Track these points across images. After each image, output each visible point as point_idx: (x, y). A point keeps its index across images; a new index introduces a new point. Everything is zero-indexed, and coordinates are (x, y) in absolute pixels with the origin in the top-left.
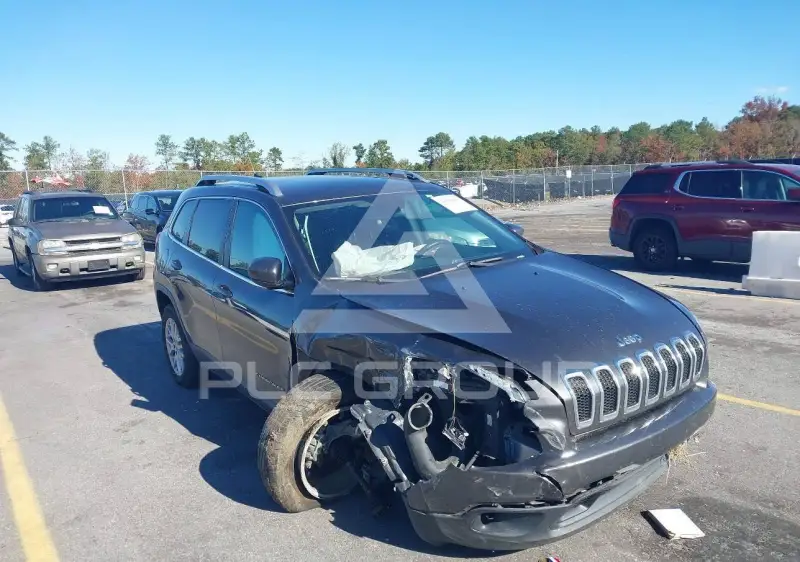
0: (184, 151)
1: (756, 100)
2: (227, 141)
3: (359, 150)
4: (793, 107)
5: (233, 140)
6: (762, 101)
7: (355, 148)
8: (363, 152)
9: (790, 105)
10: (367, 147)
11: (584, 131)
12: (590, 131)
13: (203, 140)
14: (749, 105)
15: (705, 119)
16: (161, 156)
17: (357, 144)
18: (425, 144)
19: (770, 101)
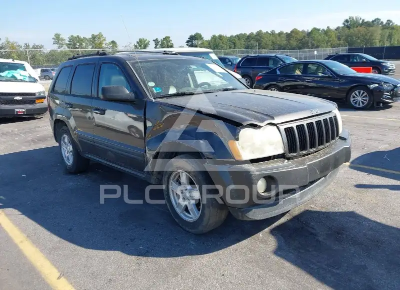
0: (68, 43)
1: (350, 18)
2: (91, 37)
3: (156, 41)
4: (367, 22)
5: (94, 37)
6: (353, 19)
7: (154, 40)
8: (158, 42)
9: (366, 21)
10: (159, 40)
11: (267, 32)
12: (270, 32)
13: (78, 36)
14: (347, 21)
15: (328, 27)
16: (56, 45)
17: (155, 39)
18: (189, 38)
19: (356, 18)
